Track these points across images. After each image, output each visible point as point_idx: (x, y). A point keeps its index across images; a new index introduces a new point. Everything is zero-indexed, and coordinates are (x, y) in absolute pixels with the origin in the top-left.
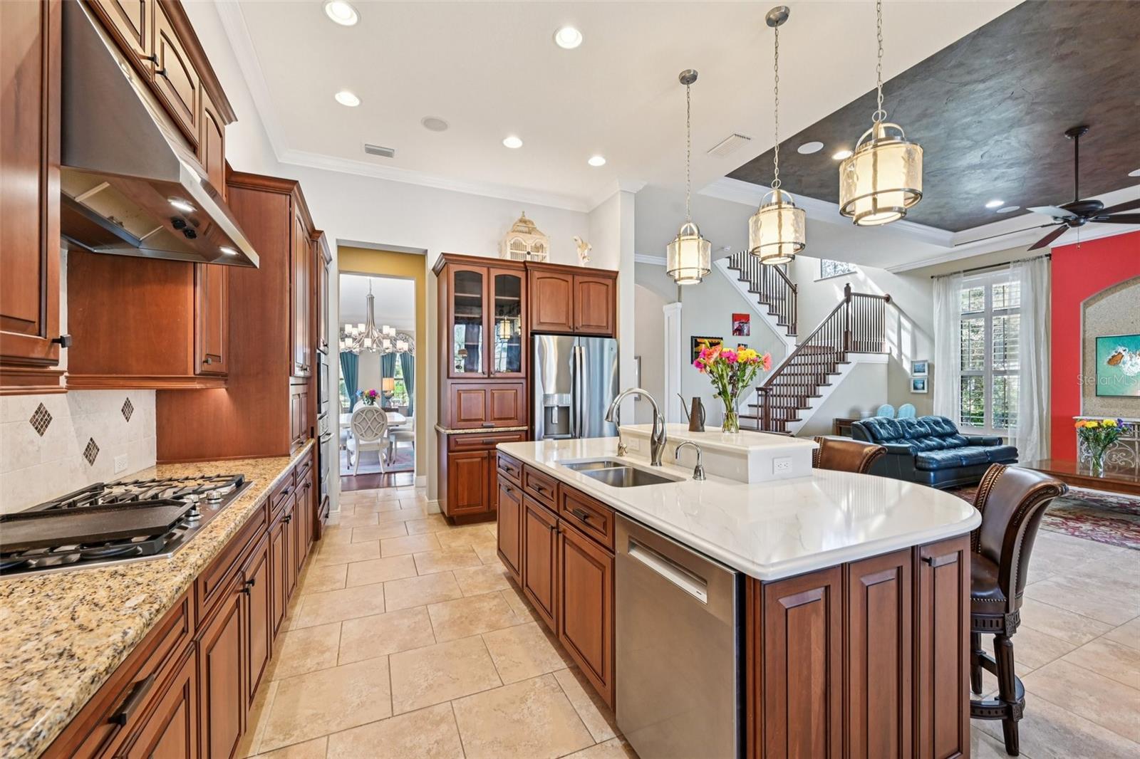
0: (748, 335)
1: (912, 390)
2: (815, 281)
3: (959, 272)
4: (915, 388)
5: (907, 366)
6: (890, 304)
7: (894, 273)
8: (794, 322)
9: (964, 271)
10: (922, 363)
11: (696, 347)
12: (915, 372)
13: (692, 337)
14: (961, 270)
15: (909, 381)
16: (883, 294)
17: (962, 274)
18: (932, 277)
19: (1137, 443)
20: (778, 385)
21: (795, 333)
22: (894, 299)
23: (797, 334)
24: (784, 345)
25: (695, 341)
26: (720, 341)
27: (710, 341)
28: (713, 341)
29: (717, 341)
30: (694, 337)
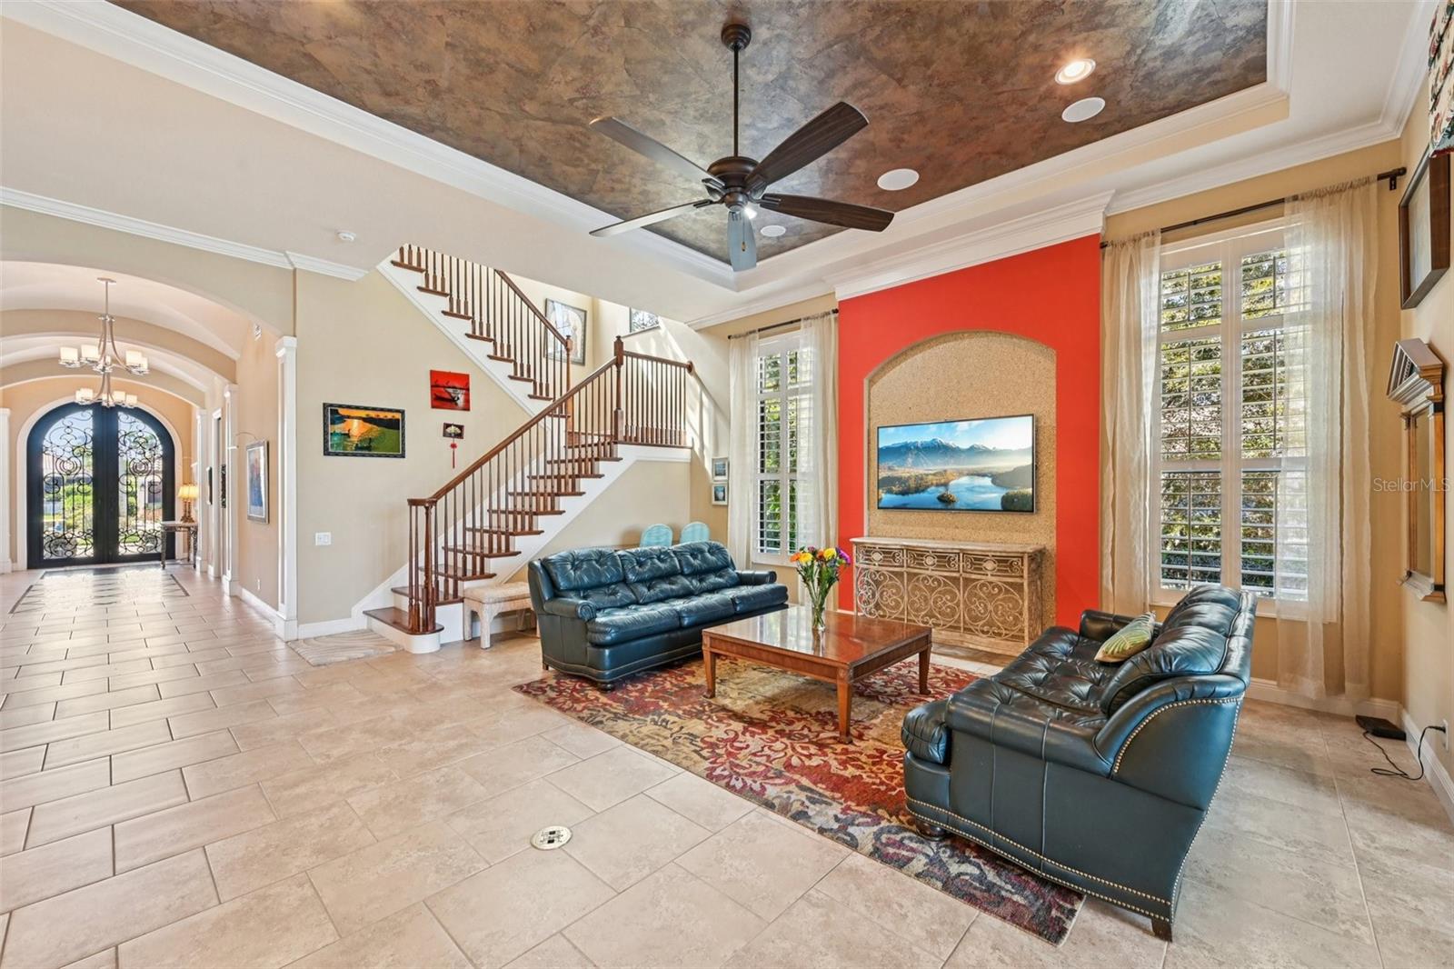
0: (467, 408)
1: (714, 502)
4: (717, 499)
5: (708, 466)
6: (692, 374)
7: (696, 331)
10: (721, 463)
11: (333, 423)
12: (717, 475)
13: (325, 406)
14: (757, 329)
15: (710, 488)
16: (685, 361)
17: (757, 335)
18: (729, 337)
19: (905, 575)
25: (334, 412)
26: (398, 416)
27: (373, 414)
28: (382, 415)
29: (390, 415)
30: (331, 405)
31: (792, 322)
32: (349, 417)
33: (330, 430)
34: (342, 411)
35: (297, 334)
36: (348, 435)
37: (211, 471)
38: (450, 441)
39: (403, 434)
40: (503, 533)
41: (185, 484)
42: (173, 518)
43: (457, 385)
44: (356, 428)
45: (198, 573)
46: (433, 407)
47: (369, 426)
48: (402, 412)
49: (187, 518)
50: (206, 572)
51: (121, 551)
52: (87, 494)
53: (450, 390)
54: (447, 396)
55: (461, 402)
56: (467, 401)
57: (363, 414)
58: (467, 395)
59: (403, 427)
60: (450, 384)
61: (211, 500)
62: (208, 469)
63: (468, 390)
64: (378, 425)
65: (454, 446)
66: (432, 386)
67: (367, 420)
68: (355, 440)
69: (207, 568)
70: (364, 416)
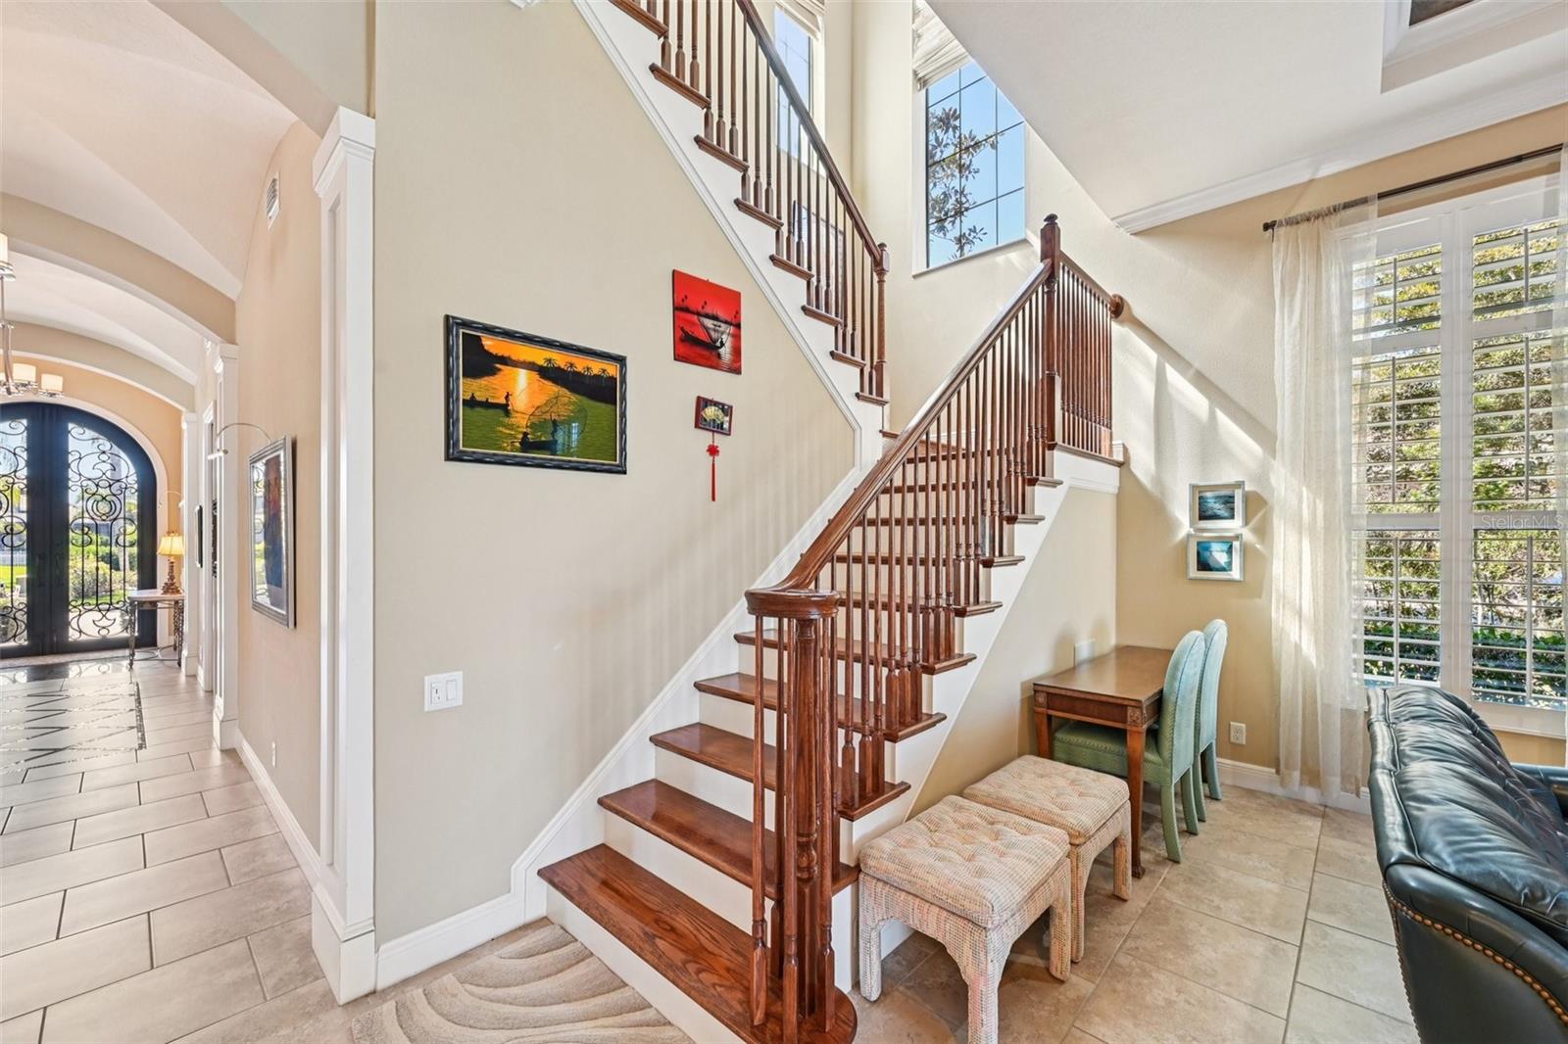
0: (735, 369)
1: (1193, 572)
2: (915, 277)
3: (1364, 201)
4: (1203, 565)
5: (1179, 502)
6: (1121, 323)
7: (1135, 234)
8: (876, 360)
9: (1381, 196)
10: (1225, 493)
11: (468, 373)
12: (1204, 517)
15: (1184, 546)
18: (1269, 227)
20: (858, 560)
21: (880, 393)
22: (1137, 307)
23: (886, 396)
24: (852, 427)
25: (473, 344)
26: (612, 370)
27: (560, 359)
28: (581, 364)
29: (596, 367)
30: (465, 324)
31: (1519, 159)
32: (505, 361)
33: (463, 394)
34: (489, 343)
35: (379, 106)
36: (504, 409)
37: (200, 511)
38: (706, 438)
39: (623, 415)
40: (856, 659)
41: (169, 533)
42: (153, 586)
43: (721, 314)
44: (522, 389)
45: (183, 678)
46: (678, 357)
47: (552, 389)
48: (621, 361)
49: (171, 587)
50: (195, 676)
51: (73, 635)
52: (18, 548)
53: (709, 323)
54: (703, 336)
55: (726, 352)
56: (737, 352)
57: (539, 356)
58: (737, 337)
59: (623, 398)
60: (708, 310)
61: (201, 562)
62: (198, 508)
63: (738, 326)
64: (573, 390)
65: (713, 451)
66: (676, 308)
67: (548, 373)
68: (521, 421)
69: (197, 670)
70: (541, 362)
